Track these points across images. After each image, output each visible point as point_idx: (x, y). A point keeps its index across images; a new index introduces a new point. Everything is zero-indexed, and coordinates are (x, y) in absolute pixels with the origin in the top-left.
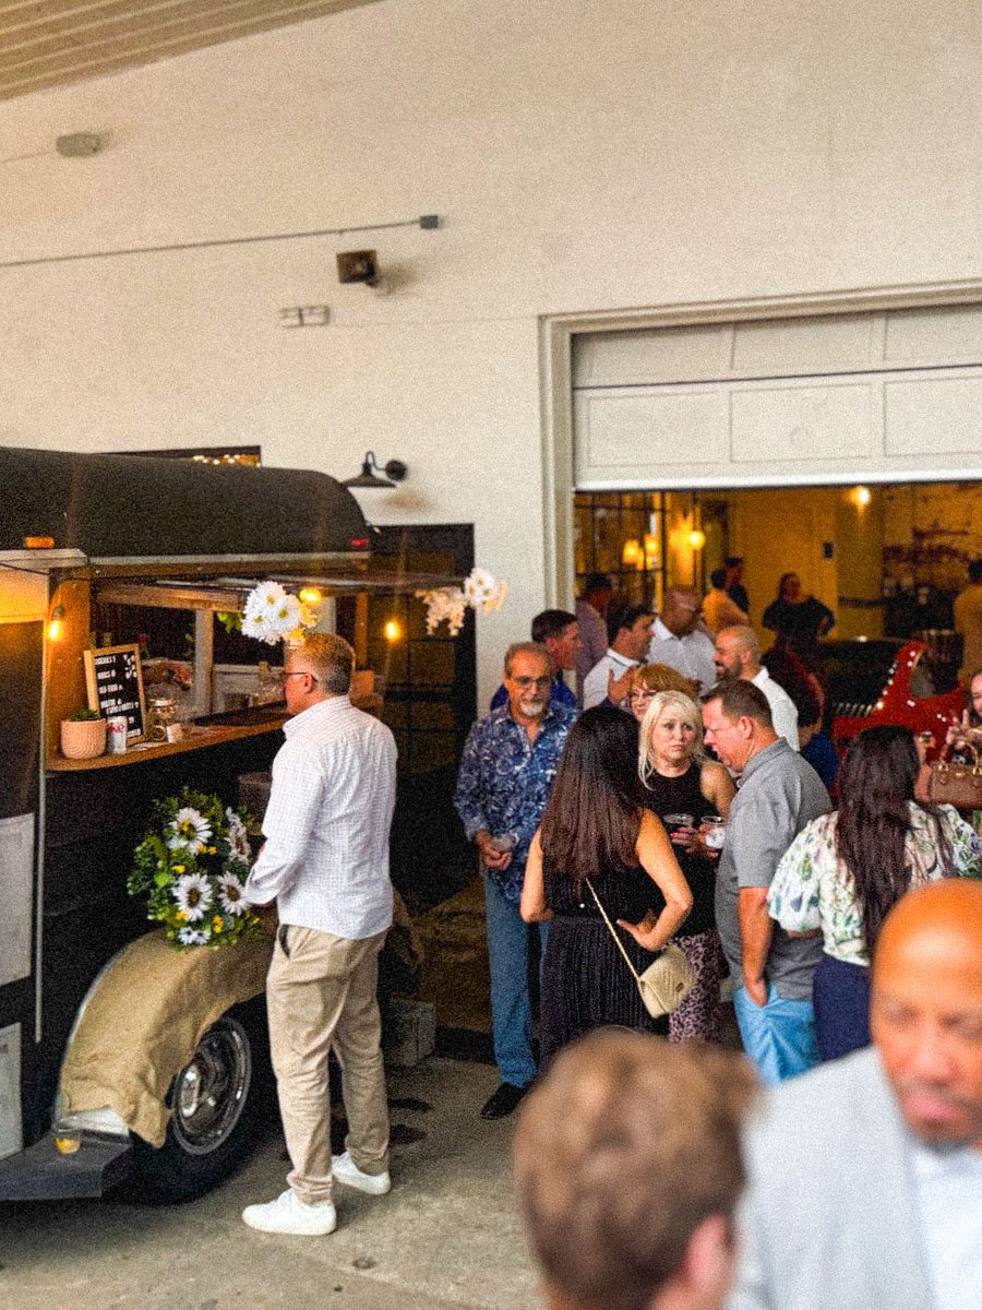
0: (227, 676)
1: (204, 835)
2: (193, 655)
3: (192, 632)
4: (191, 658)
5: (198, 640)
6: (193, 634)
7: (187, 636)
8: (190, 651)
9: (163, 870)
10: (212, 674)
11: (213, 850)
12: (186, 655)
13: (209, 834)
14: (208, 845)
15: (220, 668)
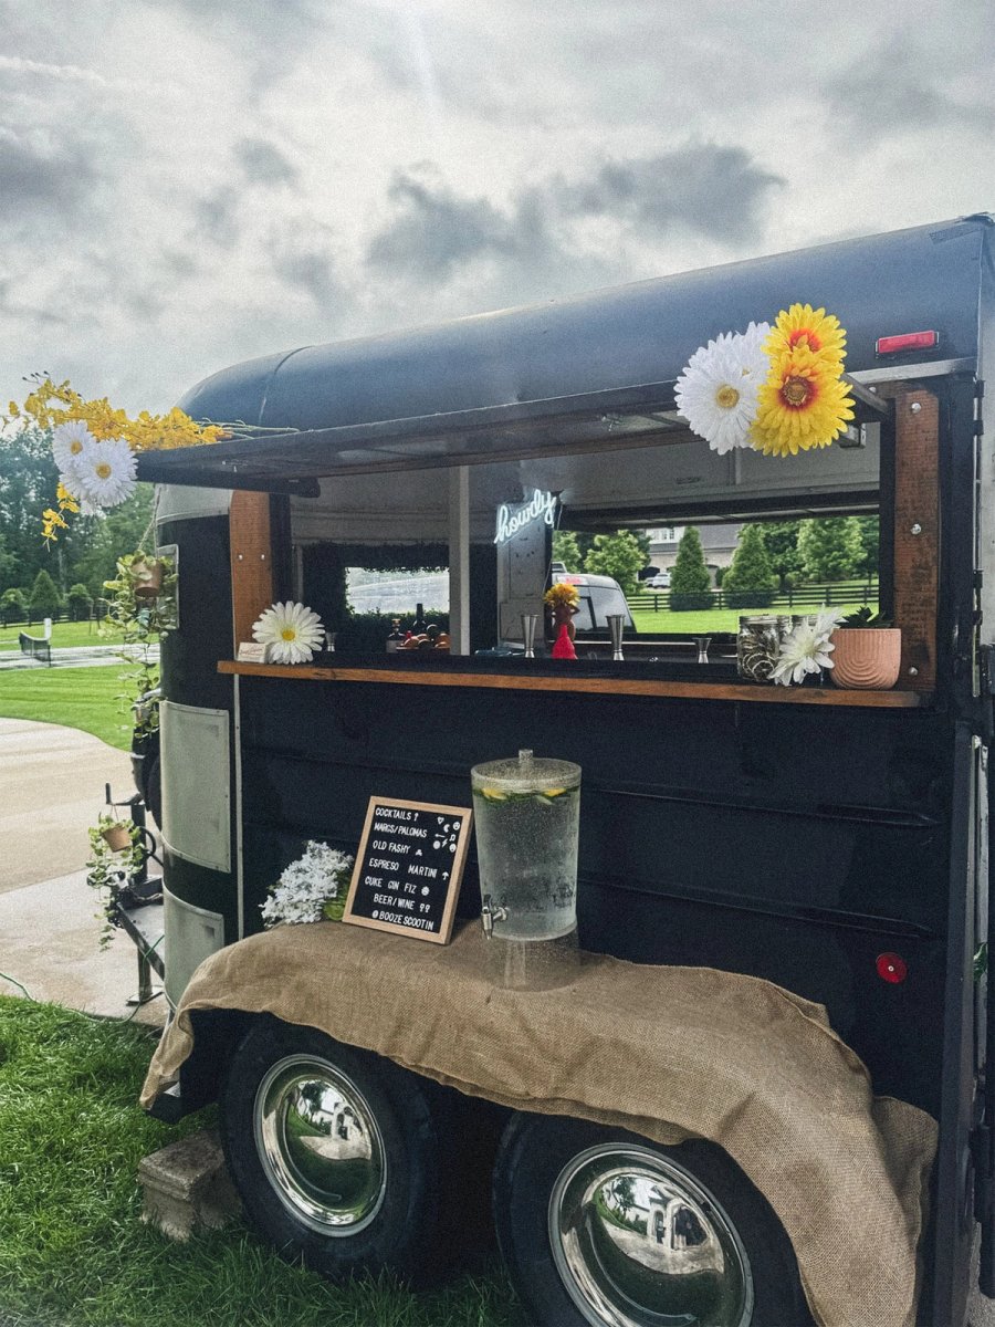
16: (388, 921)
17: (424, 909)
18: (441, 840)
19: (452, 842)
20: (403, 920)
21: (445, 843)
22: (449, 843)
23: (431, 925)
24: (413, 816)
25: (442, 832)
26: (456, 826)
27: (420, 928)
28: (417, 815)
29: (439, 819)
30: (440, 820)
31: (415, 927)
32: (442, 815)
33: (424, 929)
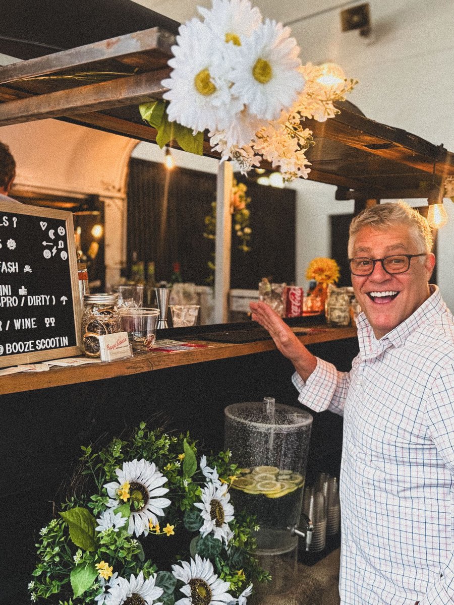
0: (241, 300)
1: (159, 505)
2: (214, 281)
3: (213, 260)
4: (212, 284)
5: (217, 268)
6: (213, 262)
7: (210, 264)
8: (211, 278)
9: (82, 565)
10: (229, 298)
11: (170, 530)
12: (208, 280)
13: (167, 503)
14: (163, 522)
15: (236, 292)
16: (19, 352)
17: (50, 324)
18: (50, 248)
19: (61, 250)
20: (34, 345)
21: (54, 251)
22: (59, 251)
23: (65, 341)
24: (11, 222)
25: (48, 239)
26: (61, 231)
27: (56, 347)
28: (15, 219)
29: (41, 223)
30: (43, 225)
31: (51, 348)
32: (44, 220)
33: (60, 347)
